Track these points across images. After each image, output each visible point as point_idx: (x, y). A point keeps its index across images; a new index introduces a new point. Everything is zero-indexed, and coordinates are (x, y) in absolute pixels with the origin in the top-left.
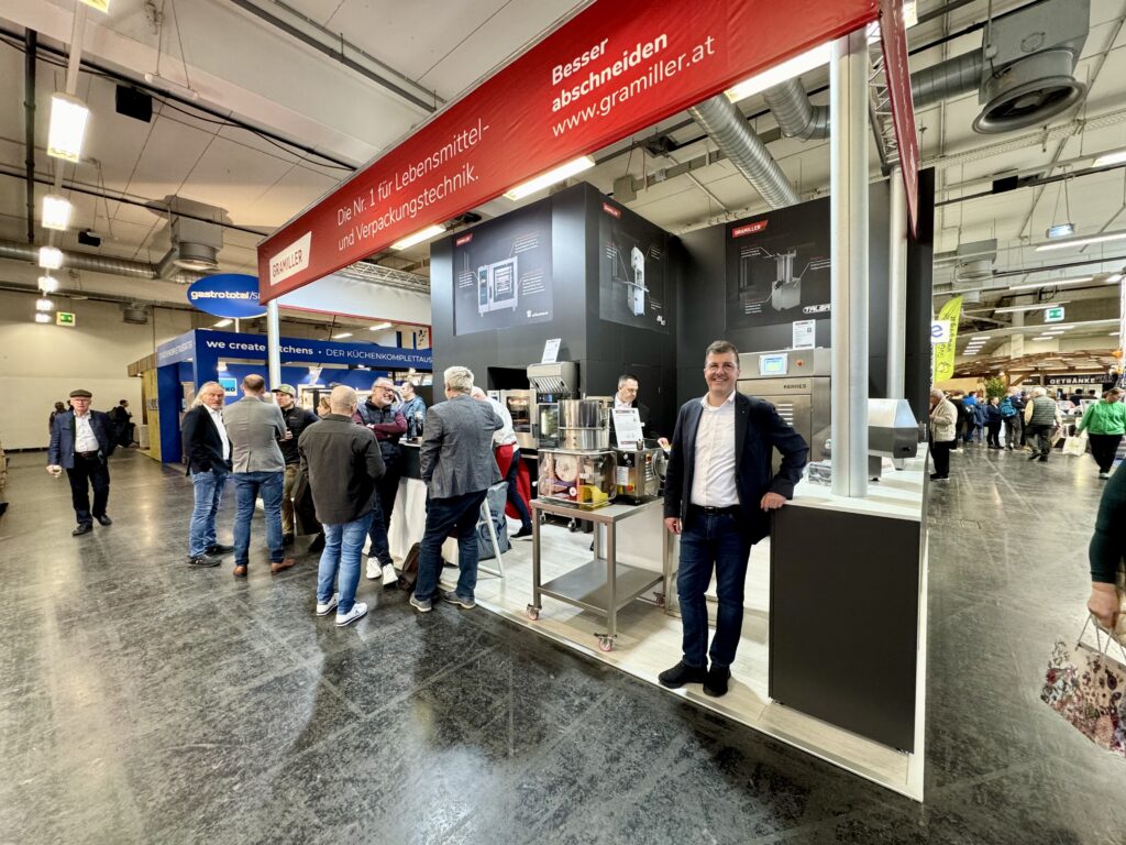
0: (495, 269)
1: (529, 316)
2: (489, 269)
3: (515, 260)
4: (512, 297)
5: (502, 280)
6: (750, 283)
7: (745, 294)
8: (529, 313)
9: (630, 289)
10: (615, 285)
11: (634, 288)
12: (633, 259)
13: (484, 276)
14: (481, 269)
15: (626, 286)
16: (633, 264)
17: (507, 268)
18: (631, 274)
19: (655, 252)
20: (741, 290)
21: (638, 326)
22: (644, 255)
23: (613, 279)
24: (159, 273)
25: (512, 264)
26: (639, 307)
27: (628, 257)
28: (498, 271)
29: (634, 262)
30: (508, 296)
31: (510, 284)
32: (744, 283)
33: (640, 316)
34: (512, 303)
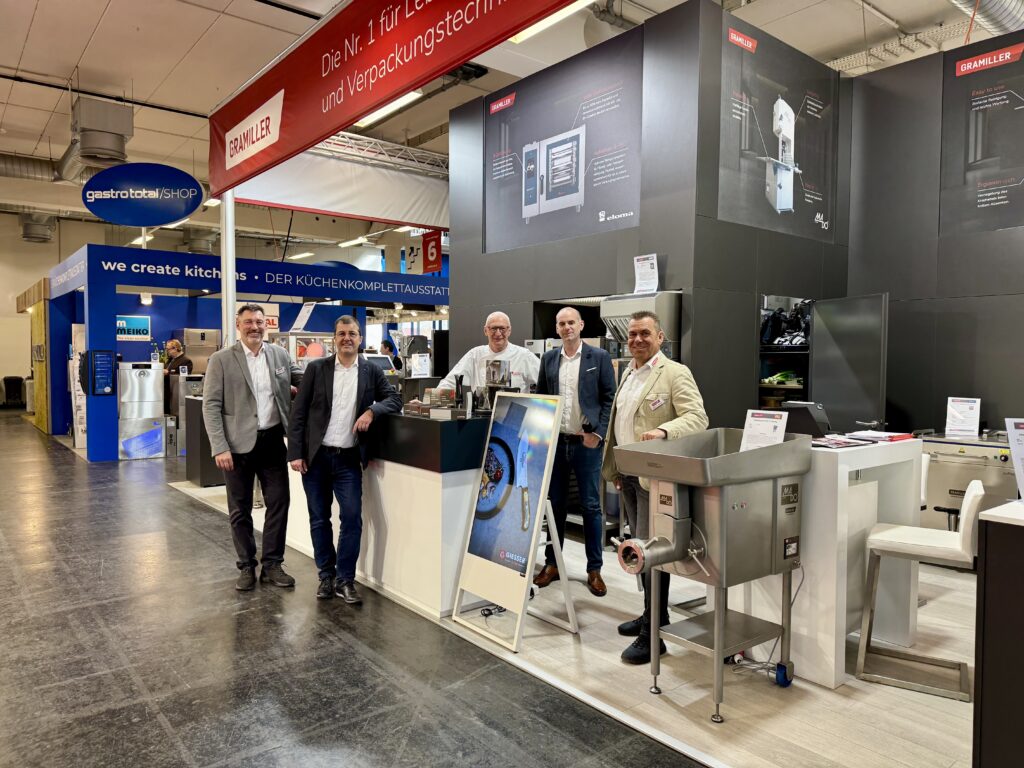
0: (550, 147)
1: (602, 220)
2: (540, 148)
3: (581, 131)
4: (577, 190)
5: (560, 163)
6: (987, 154)
7: (978, 174)
8: (602, 215)
9: (769, 169)
10: (744, 163)
11: (776, 167)
12: (776, 118)
13: (532, 158)
14: (527, 149)
15: (763, 165)
16: (775, 128)
17: (569, 145)
18: (772, 144)
19: (813, 106)
20: (969, 168)
21: (781, 230)
22: (796, 112)
23: (742, 154)
24: (60, 173)
25: (576, 138)
26: (784, 199)
27: (768, 116)
28: (554, 150)
29: (777, 124)
30: (569, 189)
31: (572, 169)
32: (975, 154)
33: (786, 213)
34: (576, 200)
